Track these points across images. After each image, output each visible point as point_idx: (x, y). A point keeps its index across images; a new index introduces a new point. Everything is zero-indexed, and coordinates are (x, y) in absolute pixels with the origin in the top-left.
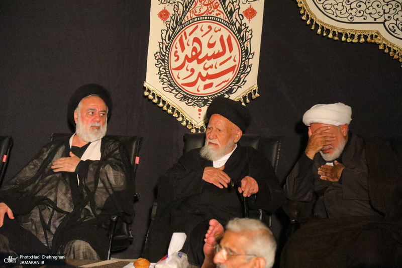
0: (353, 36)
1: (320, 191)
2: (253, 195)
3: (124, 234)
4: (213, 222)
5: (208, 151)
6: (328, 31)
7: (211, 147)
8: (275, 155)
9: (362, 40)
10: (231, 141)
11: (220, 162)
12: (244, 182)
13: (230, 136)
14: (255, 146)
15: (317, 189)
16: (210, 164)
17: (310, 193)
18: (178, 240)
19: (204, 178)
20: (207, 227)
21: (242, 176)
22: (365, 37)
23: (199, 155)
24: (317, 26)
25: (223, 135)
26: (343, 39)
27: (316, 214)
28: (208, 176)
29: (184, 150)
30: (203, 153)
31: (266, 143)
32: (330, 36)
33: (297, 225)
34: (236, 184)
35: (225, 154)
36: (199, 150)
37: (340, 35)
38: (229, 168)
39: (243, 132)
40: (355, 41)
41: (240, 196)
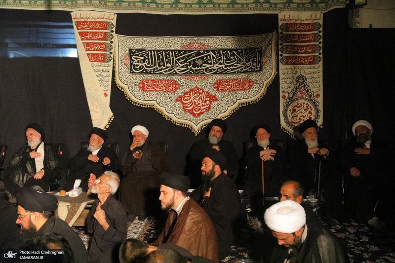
0: (145, 105)
1: (134, 162)
2: (108, 164)
3: (55, 182)
4: (91, 174)
5: (91, 148)
6: (136, 103)
7: (91, 146)
8: (117, 150)
9: (149, 107)
10: (99, 144)
11: (95, 153)
12: (104, 159)
13: (99, 142)
14: (109, 146)
15: (133, 161)
16: (91, 153)
17: (130, 163)
18: (78, 182)
19: (89, 159)
20: (89, 176)
21: (104, 157)
22: (150, 106)
23: (87, 150)
24: (132, 101)
25: (96, 142)
26: (142, 106)
27: (133, 171)
28: (90, 158)
29: (81, 148)
30: (88, 149)
31: (114, 145)
32: (137, 105)
33: (125, 176)
34: (101, 160)
35: (97, 149)
36: (87, 148)
37: (141, 105)
38: (99, 155)
39: (105, 141)
40: (146, 107)
41: (103, 165)
